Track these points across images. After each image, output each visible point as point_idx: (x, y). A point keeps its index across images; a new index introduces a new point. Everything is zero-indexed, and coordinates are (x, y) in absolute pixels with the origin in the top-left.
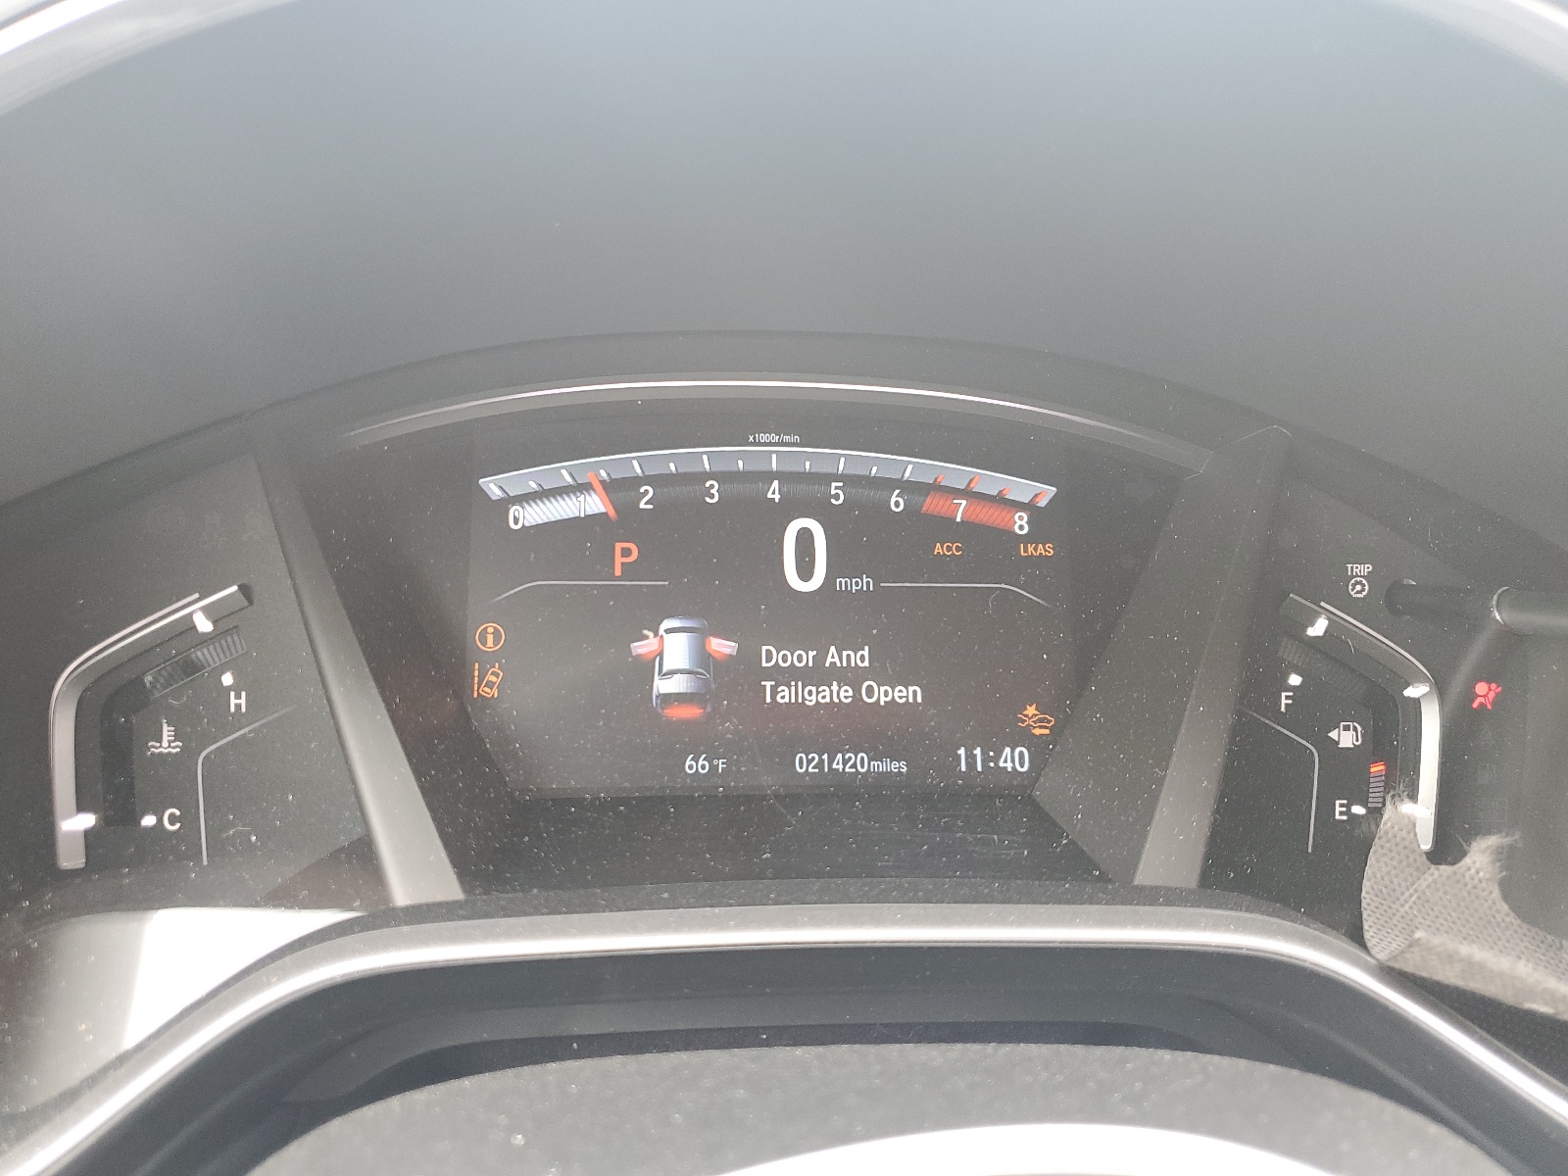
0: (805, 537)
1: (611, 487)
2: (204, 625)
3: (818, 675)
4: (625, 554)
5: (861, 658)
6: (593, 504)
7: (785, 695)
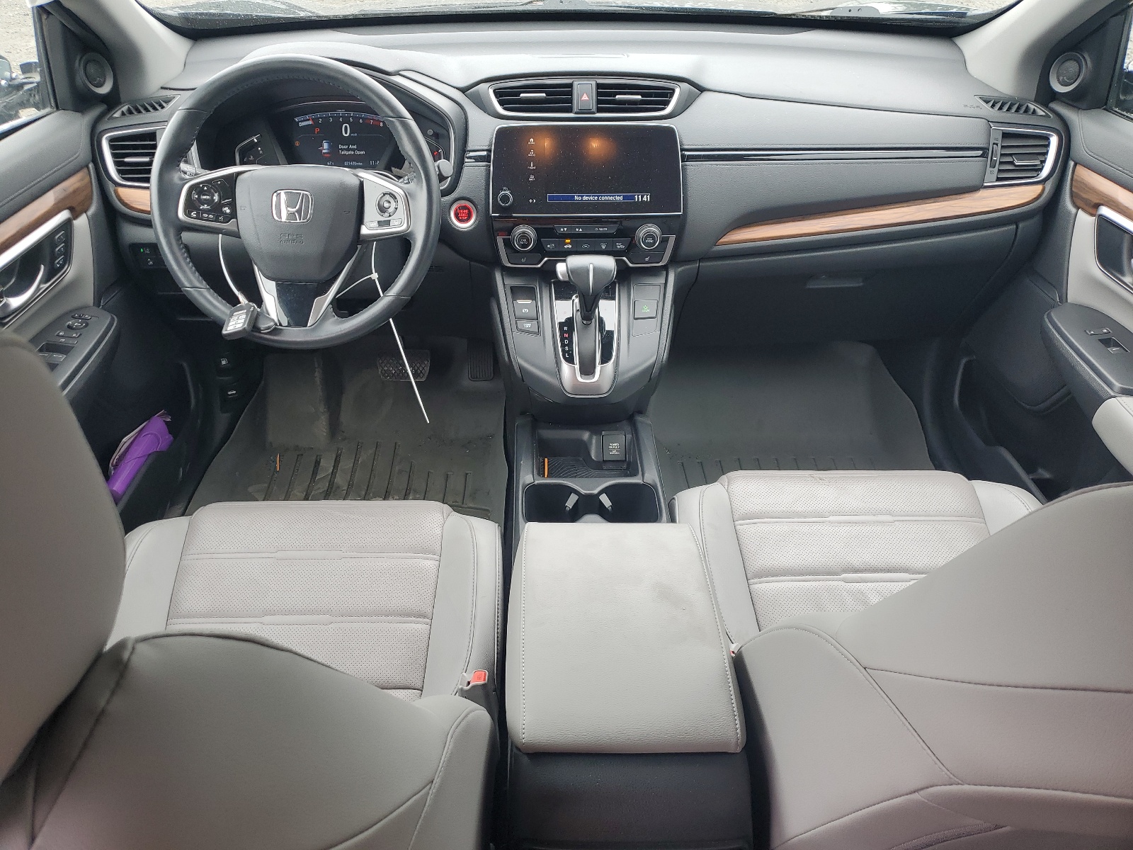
0: (346, 127)
1: (313, 119)
2: (256, 141)
3: (348, 150)
4: (317, 130)
5: (355, 147)
6: (310, 122)
7: (343, 153)
